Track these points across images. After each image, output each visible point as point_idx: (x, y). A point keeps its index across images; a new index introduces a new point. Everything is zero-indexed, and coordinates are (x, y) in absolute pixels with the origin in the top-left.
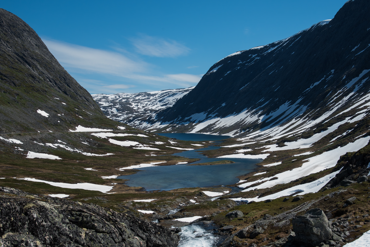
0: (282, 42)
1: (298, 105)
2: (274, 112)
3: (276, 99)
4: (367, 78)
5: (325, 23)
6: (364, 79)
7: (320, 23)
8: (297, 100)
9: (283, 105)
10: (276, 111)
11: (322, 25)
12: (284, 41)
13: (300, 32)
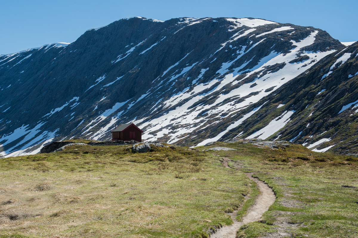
0: (7, 57)
1: (40, 131)
2: (8, 135)
3: (7, 121)
4: (123, 111)
5: (61, 46)
6: (119, 112)
7: (54, 45)
8: (36, 125)
9: (18, 129)
10: (10, 134)
11: (57, 47)
12: (9, 56)
13: (29, 50)
